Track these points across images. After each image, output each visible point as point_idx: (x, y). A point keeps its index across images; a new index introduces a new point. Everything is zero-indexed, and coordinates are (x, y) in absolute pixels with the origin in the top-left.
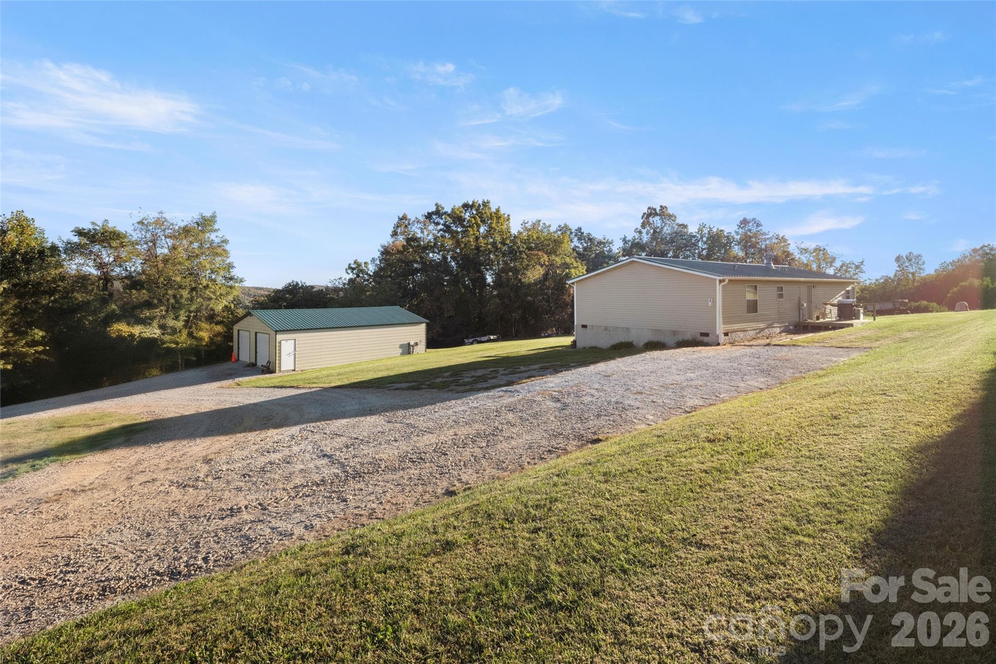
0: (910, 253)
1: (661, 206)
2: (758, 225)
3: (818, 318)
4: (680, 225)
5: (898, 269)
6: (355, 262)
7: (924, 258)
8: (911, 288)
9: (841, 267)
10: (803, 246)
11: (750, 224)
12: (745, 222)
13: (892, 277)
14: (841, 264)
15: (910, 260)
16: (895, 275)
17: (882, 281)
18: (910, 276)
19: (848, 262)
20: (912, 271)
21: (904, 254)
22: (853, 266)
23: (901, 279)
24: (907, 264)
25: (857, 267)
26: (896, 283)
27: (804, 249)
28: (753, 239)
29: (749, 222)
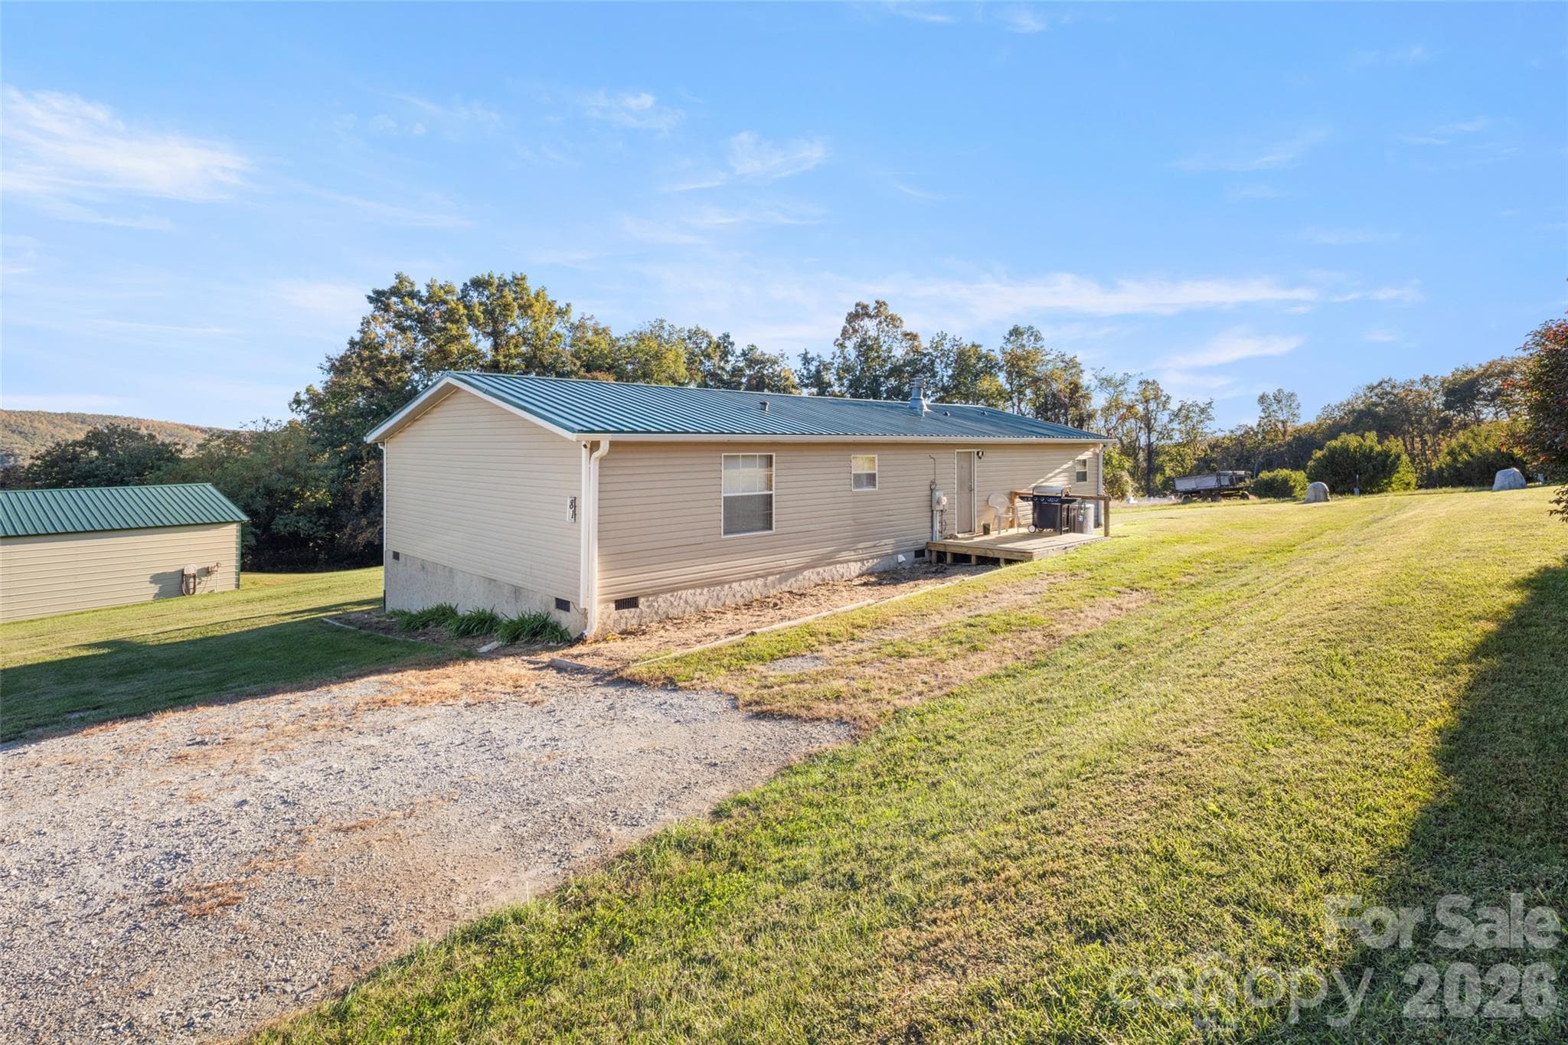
0: (1279, 391)
1: (877, 302)
2: (1037, 338)
3: (986, 530)
4: (908, 334)
5: (1263, 415)
6: (308, 390)
7: (1299, 399)
8: (1280, 445)
9: (1180, 410)
10: (1103, 375)
11: (1025, 336)
12: (1016, 332)
13: (1255, 427)
14: (1179, 405)
15: (1279, 402)
16: (1259, 425)
17: (1239, 433)
18: (1280, 425)
19: (1189, 403)
20: (1281, 418)
21: (1271, 391)
22: (1197, 410)
23: (1268, 430)
24: (1275, 407)
25: (1203, 411)
26: (1260, 437)
27: (1105, 379)
28: (1022, 363)
29: (1022, 334)
